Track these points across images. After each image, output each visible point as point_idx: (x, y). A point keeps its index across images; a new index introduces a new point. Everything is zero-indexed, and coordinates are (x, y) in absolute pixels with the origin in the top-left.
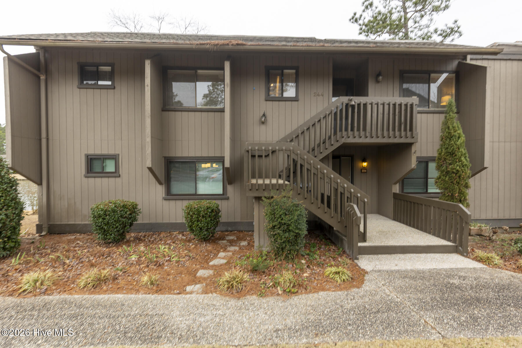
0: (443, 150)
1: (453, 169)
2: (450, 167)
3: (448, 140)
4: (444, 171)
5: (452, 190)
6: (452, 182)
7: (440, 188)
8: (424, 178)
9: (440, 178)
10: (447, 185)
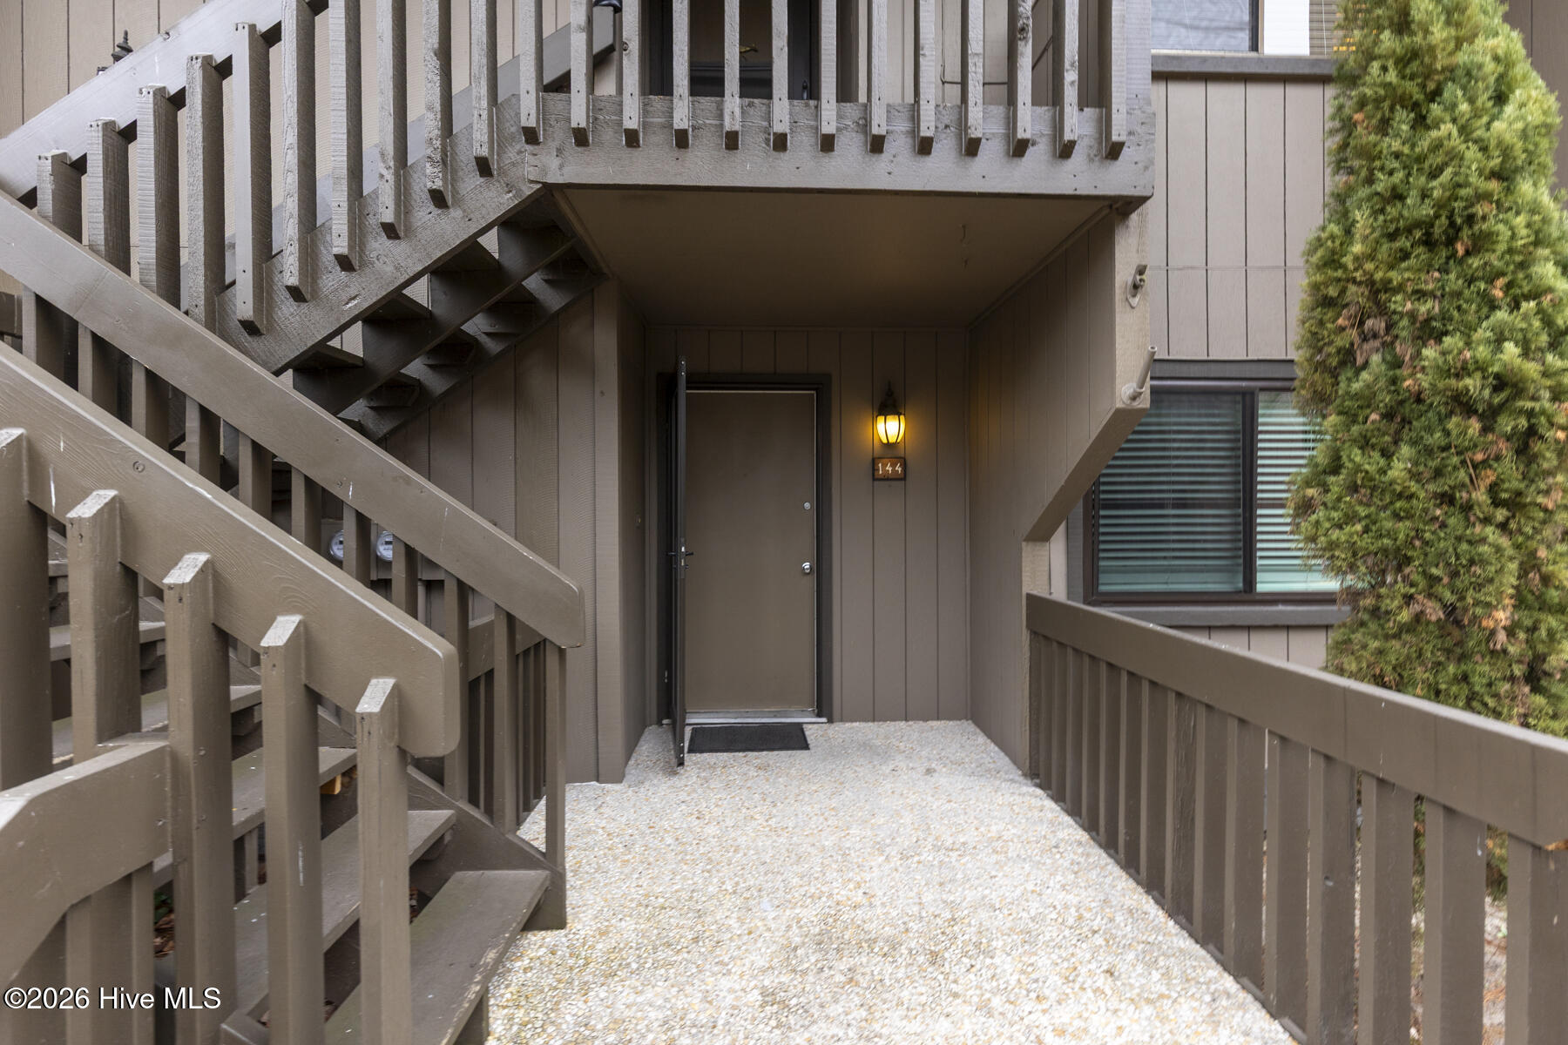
0: (1361, 217)
1: (1463, 371)
2: (1430, 352)
3: (1403, 121)
4: (1367, 400)
5: (1454, 575)
6: (1447, 499)
7: (1331, 556)
8: (1233, 504)
9: (1335, 467)
10: (1403, 528)
